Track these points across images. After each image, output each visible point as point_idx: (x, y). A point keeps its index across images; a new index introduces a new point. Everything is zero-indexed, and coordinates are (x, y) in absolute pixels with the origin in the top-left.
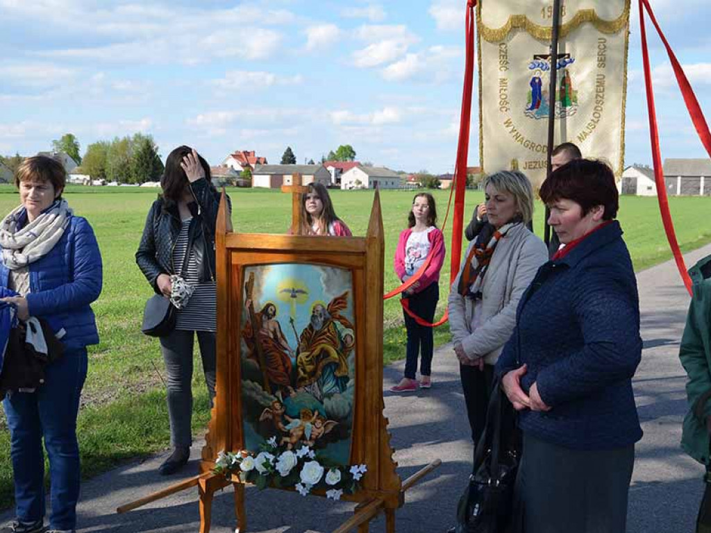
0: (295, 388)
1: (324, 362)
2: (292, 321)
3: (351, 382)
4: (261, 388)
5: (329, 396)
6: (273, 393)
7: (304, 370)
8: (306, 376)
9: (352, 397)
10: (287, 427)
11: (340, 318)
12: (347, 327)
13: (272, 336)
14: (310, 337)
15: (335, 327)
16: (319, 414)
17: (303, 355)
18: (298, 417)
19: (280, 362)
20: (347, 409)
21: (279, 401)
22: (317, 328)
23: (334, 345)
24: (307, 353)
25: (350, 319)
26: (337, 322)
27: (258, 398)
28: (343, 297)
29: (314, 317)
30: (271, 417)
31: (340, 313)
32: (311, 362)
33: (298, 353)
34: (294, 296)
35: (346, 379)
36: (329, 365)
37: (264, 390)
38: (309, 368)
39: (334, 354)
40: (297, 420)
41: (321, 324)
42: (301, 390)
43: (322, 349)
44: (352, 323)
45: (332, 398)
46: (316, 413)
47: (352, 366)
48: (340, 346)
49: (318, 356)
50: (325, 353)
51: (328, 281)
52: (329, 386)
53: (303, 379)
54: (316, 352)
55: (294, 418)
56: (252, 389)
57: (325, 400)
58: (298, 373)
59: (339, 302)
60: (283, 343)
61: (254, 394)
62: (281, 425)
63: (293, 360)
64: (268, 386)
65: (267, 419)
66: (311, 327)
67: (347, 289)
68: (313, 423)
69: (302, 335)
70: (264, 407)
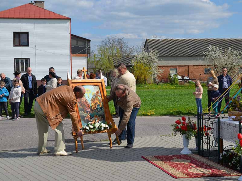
2: (89, 97)
5: (99, 111)
6: (87, 113)
7: (93, 107)
8: (94, 108)
9: (104, 111)
10: (92, 120)
11: (98, 95)
12: (100, 97)
13: (84, 101)
14: (93, 100)
15: (98, 97)
16: (98, 116)
17: (92, 104)
18: (94, 117)
19: (88, 106)
21: (89, 114)
22: (94, 98)
24: (93, 103)
27: (84, 115)
28: (98, 91)
29: (93, 96)
30: (87, 118)
31: (98, 94)
32: (94, 105)
34: (88, 92)
35: (102, 107)
36: (98, 105)
37: (85, 113)
38: (94, 106)
39: (99, 103)
40: (93, 118)
41: (95, 97)
42: (93, 111)
43: (96, 102)
44: (101, 96)
45: (100, 112)
46: (97, 115)
47: (102, 105)
48: (99, 101)
49: (96, 104)
50: (97, 103)
51: (94, 88)
54: (95, 103)
55: (93, 117)
57: (99, 113)
58: (92, 108)
59: (97, 92)
60: (87, 102)
61: (83, 114)
63: (90, 105)
64: (86, 112)
65: (87, 119)
67: (99, 89)
68: (97, 118)
69: (91, 100)
70: (85, 117)
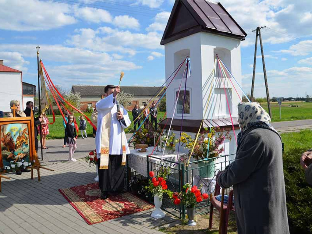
0: (16, 149)
1: (23, 142)
2: (15, 136)
3: (29, 145)
4: (7, 151)
5: (24, 149)
7: (18, 145)
9: (29, 148)
10: (15, 158)
11: (25, 133)
12: (27, 134)
14: (19, 138)
16: (22, 153)
17: (18, 142)
19: (12, 145)
20: (28, 151)
21: (12, 153)
22: (21, 136)
23: (25, 138)
25: (28, 133)
26: (25, 134)
27: (7, 154)
28: (26, 129)
29: (20, 134)
32: (20, 143)
33: (16, 142)
35: (27, 145)
36: (24, 142)
38: (19, 144)
39: (25, 140)
40: (17, 156)
42: (18, 149)
47: (28, 142)
48: (26, 138)
49: (21, 142)
50: (23, 141)
51: (22, 126)
52: (24, 146)
53: (18, 147)
54: (21, 140)
56: (5, 152)
57: (23, 150)
59: (25, 130)
60: (13, 140)
61: (5, 153)
62: (13, 158)
63: (15, 143)
64: (9, 150)
65: (9, 158)
66: (19, 136)
67: (27, 127)
69: (17, 138)
70: (8, 155)
